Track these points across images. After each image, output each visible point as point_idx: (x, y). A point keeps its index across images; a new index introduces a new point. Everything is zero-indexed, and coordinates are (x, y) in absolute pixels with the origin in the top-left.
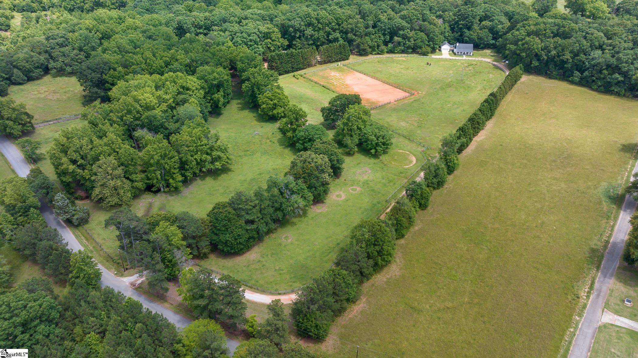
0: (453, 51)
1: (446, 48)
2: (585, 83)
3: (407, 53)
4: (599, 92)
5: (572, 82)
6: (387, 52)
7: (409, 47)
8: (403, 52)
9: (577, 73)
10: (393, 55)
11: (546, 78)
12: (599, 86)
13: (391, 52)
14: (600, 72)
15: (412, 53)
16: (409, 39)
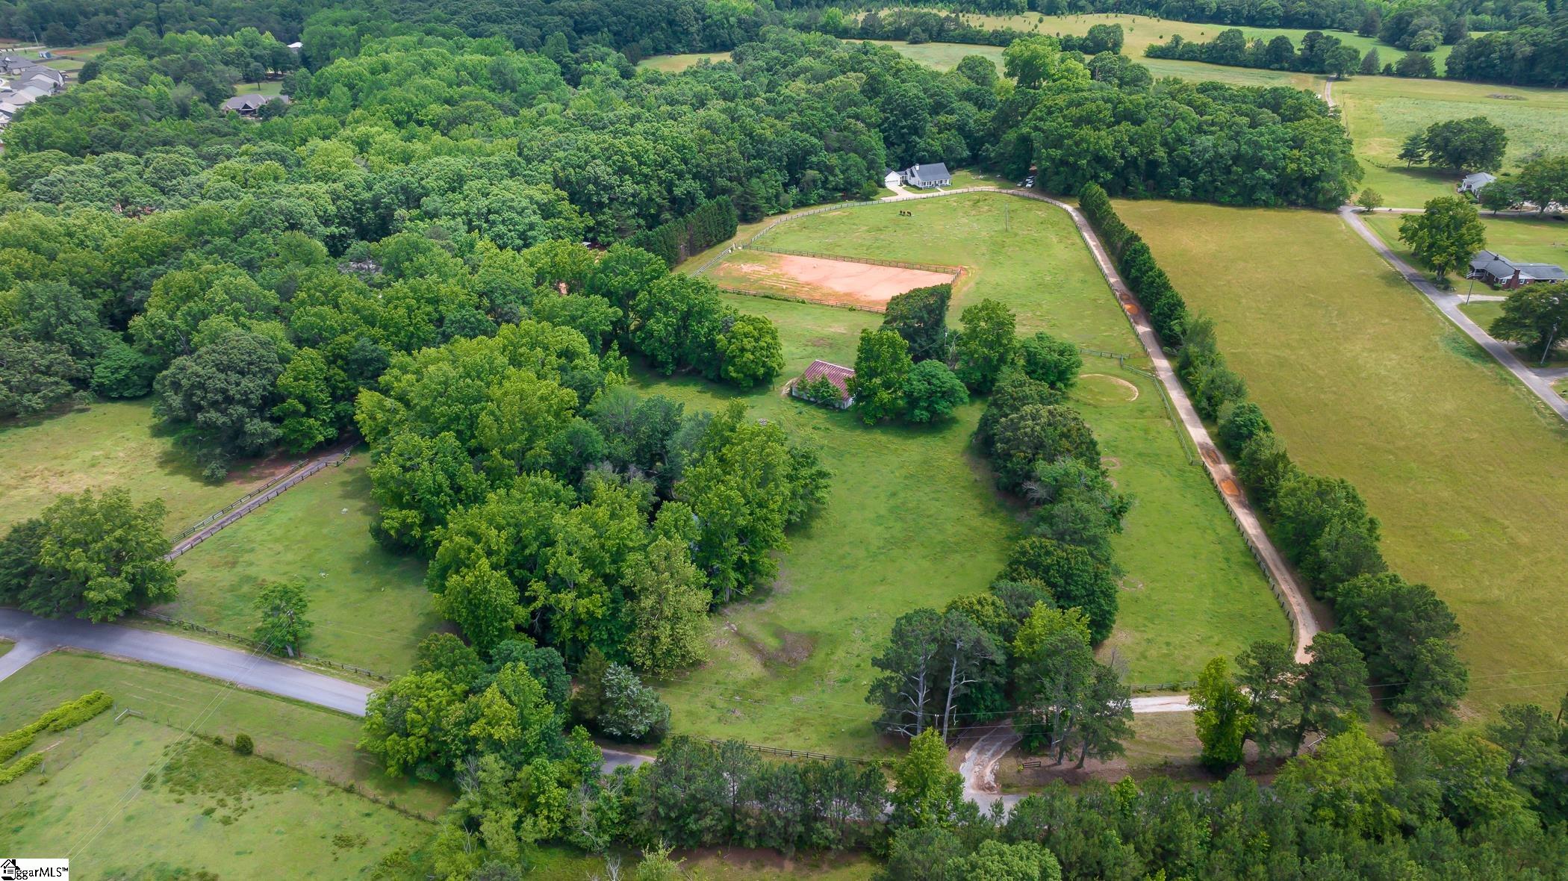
0: (906, 182)
1: (893, 179)
2: (1203, 195)
3: (834, 201)
4: (1233, 206)
5: (1179, 198)
6: (795, 207)
7: (836, 189)
8: (824, 200)
9: (1185, 181)
10: (811, 211)
11: (1128, 199)
12: (1234, 196)
13: (801, 204)
14: (1228, 170)
15: (844, 199)
16: (830, 169)
